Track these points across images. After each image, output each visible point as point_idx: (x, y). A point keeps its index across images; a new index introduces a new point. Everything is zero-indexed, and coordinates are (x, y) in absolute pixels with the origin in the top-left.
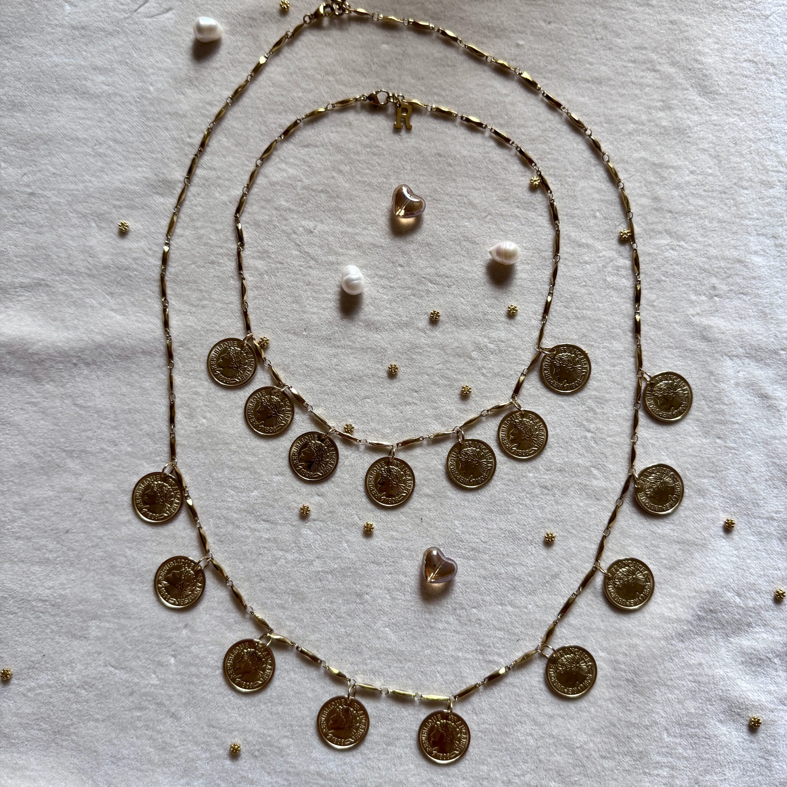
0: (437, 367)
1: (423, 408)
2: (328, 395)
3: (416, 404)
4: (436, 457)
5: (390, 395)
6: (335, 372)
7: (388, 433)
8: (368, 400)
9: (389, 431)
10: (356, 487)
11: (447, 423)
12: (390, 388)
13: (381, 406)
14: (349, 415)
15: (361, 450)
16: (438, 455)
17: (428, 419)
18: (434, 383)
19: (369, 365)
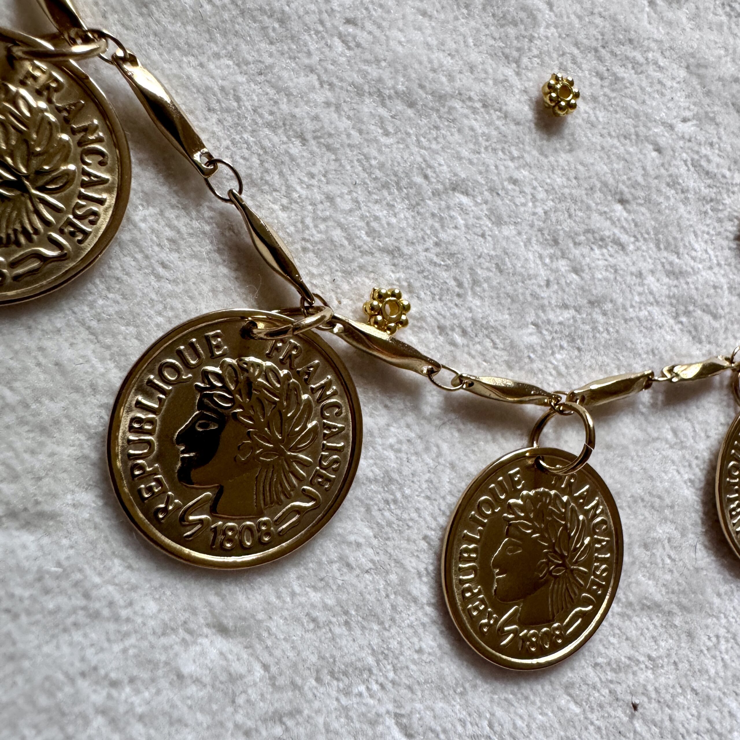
0: (680, 127)
1: (646, 266)
2: (304, 141)
3: (622, 247)
4: (675, 455)
5: (541, 195)
6: (337, 42)
7: (531, 348)
8: (465, 200)
9: (534, 339)
10: (403, 582)
11: (707, 330)
12: (540, 168)
13: (509, 231)
14: (385, 250)
15: (427, 410)
16: (683, 448)
17: (655, 310)
18: (673, 183)
19: (475, 57)
